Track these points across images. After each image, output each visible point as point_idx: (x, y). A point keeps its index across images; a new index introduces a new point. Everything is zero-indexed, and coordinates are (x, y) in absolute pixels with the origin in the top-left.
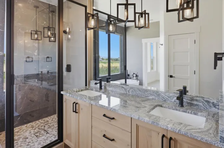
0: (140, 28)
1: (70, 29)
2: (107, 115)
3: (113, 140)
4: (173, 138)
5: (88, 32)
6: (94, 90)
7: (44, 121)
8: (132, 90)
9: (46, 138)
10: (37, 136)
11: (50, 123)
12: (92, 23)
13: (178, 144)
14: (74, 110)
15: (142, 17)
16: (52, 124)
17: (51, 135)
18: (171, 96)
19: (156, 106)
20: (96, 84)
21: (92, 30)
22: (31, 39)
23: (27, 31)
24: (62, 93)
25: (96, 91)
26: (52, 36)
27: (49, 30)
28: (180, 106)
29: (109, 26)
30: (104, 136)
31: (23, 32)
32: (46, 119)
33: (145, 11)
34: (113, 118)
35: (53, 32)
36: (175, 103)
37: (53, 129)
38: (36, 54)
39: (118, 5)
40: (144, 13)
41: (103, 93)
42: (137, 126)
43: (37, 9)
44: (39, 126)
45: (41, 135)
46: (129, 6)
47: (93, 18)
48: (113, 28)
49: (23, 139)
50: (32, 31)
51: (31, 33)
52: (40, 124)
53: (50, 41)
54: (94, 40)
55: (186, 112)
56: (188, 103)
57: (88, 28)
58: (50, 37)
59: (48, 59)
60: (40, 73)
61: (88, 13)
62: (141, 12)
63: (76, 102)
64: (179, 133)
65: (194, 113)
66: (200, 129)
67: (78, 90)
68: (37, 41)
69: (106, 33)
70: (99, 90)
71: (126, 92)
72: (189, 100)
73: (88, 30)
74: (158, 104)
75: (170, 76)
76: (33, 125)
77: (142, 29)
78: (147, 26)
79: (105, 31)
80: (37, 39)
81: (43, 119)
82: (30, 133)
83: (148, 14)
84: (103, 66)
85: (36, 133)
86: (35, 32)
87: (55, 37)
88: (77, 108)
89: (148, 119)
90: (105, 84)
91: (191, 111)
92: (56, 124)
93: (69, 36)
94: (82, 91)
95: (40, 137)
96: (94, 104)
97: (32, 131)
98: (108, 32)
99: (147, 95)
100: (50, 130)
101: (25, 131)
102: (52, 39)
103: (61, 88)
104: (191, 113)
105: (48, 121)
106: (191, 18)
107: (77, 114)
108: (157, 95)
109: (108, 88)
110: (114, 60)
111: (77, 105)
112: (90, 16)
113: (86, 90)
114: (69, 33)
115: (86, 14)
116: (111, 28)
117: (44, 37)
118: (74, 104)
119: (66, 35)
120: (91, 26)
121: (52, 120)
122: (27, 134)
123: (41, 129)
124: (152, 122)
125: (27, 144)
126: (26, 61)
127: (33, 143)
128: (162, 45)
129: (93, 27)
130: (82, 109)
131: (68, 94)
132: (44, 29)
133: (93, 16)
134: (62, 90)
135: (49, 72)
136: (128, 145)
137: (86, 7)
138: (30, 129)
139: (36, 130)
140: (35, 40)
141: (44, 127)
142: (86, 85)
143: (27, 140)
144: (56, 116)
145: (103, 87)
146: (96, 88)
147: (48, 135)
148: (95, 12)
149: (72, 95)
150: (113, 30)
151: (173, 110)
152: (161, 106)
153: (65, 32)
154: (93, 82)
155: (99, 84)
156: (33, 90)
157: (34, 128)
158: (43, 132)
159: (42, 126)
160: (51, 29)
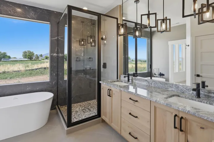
0: (162, 32)
1: (106, 37)
2: (132, 98)
3: (137, 117)
4: (184, 117)
5: (119, 37)
6: (124, 82)
7: (88, 103)
8: (154, 83)
9: (89, 114)
10: (84, 112)
11: (92, 105)
12: (122, 31)
13: (188, 123)
14: (109, 95)
15: (164, 22)
16: (93, 106)
17: (93, 113)
18: (189, 89)
19: (174, 96)
20: (125, 77)
21: (122, 36)
22: (80, 45)
23: (77, 39)
24: (100, 82)
25: (125, 83)
26: (93, 42)
27: (91, 38)
28: (197, 97)
29: (135, 32)
30: (130, 114)
31: (75, 40)
32: (89, 102)
33: (166, 17)
34: (137, 101)
35: (94, 39)
36: (193, 94)
37: (94, 109)
38: (83, 55)
39: (142, 15)
40: (165, 19)
41: (130, 84)
42: (155, 108)
43: (83, 23)
44: (84, 106)
45: (86, 112)
46: (150, 16)
47: (122, 27)
48: (139, 34)
49: (75, 112)
50: (80, 39)
51: (80, 41)
52: (85, 104)
53: (91, 46)
54: (123, 44)
55: (202, 102)
56: (205, 95)
57: (119, 35)
58: (91, 43)
59: (90, 59)
60: (85, 69)
61: (119, 24)
62: (163, 19)
63: (110, 89)
64: (188, 113)
65: (209, 103)
66: (209, 112)
67: (111, 81)
68: (83, 46)
69: (134, 38)
70: (127, 82)
71: (149, 84)
72: (206, 93)
73: (119, 36)
74: (176, 94)
75: (197, 75)
76: (81, 105)
77: (164, 32)
78: (168, 30)
79: (133, 36)
80: (83, 45)
81: (87, 102)
82: (79, 109)
83: (170, 20)
84: (132, 66)
85: (83, 110)
86: (81, 40)
87: (95, 43)
88: (111, 93)
89: (163, 102)
90: (132, 78)
91: (206, 102)
92: (96, 106)
93: (105, 42)
94: (114, 82)
95: (85, 112)
96: (123, 90)
97: (81, 108)
98: (135, 37)
99: (167, 87)
100: (92, 109)
101: (76, 107)
102: (93, 44)
103: (99, 79)
104: (206, 103)
105: (90, 103)
106: (212, 19)
107: (111, 97)
108: (176, 87)
109: (134, 81)
110: (144, 61)
111: (111, 91)
112: (120, 26)
113: (117, 82)
114: (105, 39)
115: (118, 24)
116: (137, 33)
117: (88, 43)
118: (109, 90)
119: (103, 41)
120: (121, 33)
121: (93, 103)
122: (77, 109)
123: (86, 108)
124: (166, 104)
125: (78, 115)
126: (76, 60)
127: (81, 115)
128: (188, 46)
129: (122, 34)
130: (114, 94)
131: (105, 83)
132: (88, 37)
133: (122, 25)
134: (100, 81)
135: (91, 68)
136: (148, 122)
137: (117, 19)
138: (79, 107)
139: (83, 108)
140: (82, 45)
141: (88, 107)
142: (117, 78)
143: (78, 113)
144: (95, 101)
145: (130, 80)
146: (125, 81)
147: (91, 112)
148: (124, 22)
149: (107, 83)
150: (139, 35)
151: (190, 99)
152: (179, 96)
153: (102, 39)
154: (123, 76)
155: (127, 77)
156: (81, 80)
157: (81, 107)
158: (87, 110)
159: (87, 106)
160: (92, 37)
